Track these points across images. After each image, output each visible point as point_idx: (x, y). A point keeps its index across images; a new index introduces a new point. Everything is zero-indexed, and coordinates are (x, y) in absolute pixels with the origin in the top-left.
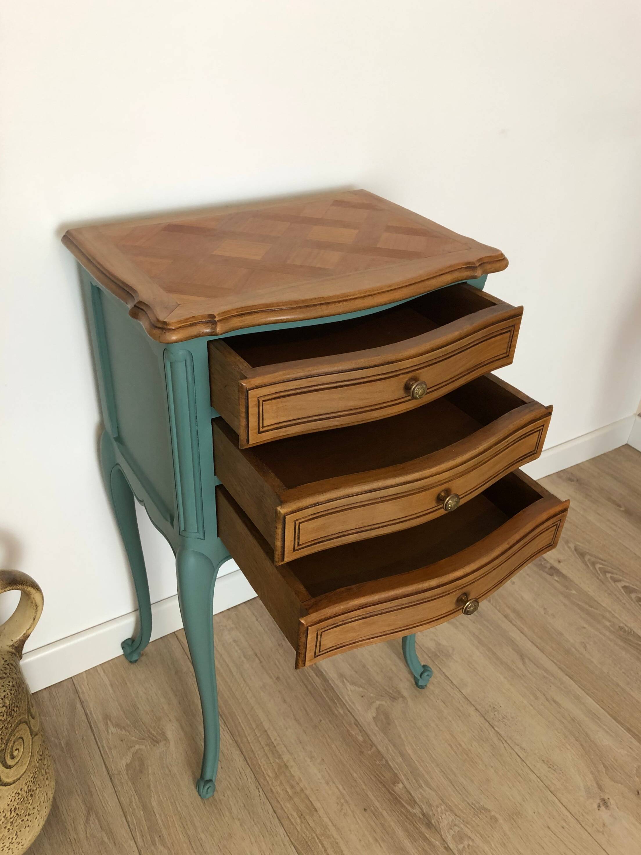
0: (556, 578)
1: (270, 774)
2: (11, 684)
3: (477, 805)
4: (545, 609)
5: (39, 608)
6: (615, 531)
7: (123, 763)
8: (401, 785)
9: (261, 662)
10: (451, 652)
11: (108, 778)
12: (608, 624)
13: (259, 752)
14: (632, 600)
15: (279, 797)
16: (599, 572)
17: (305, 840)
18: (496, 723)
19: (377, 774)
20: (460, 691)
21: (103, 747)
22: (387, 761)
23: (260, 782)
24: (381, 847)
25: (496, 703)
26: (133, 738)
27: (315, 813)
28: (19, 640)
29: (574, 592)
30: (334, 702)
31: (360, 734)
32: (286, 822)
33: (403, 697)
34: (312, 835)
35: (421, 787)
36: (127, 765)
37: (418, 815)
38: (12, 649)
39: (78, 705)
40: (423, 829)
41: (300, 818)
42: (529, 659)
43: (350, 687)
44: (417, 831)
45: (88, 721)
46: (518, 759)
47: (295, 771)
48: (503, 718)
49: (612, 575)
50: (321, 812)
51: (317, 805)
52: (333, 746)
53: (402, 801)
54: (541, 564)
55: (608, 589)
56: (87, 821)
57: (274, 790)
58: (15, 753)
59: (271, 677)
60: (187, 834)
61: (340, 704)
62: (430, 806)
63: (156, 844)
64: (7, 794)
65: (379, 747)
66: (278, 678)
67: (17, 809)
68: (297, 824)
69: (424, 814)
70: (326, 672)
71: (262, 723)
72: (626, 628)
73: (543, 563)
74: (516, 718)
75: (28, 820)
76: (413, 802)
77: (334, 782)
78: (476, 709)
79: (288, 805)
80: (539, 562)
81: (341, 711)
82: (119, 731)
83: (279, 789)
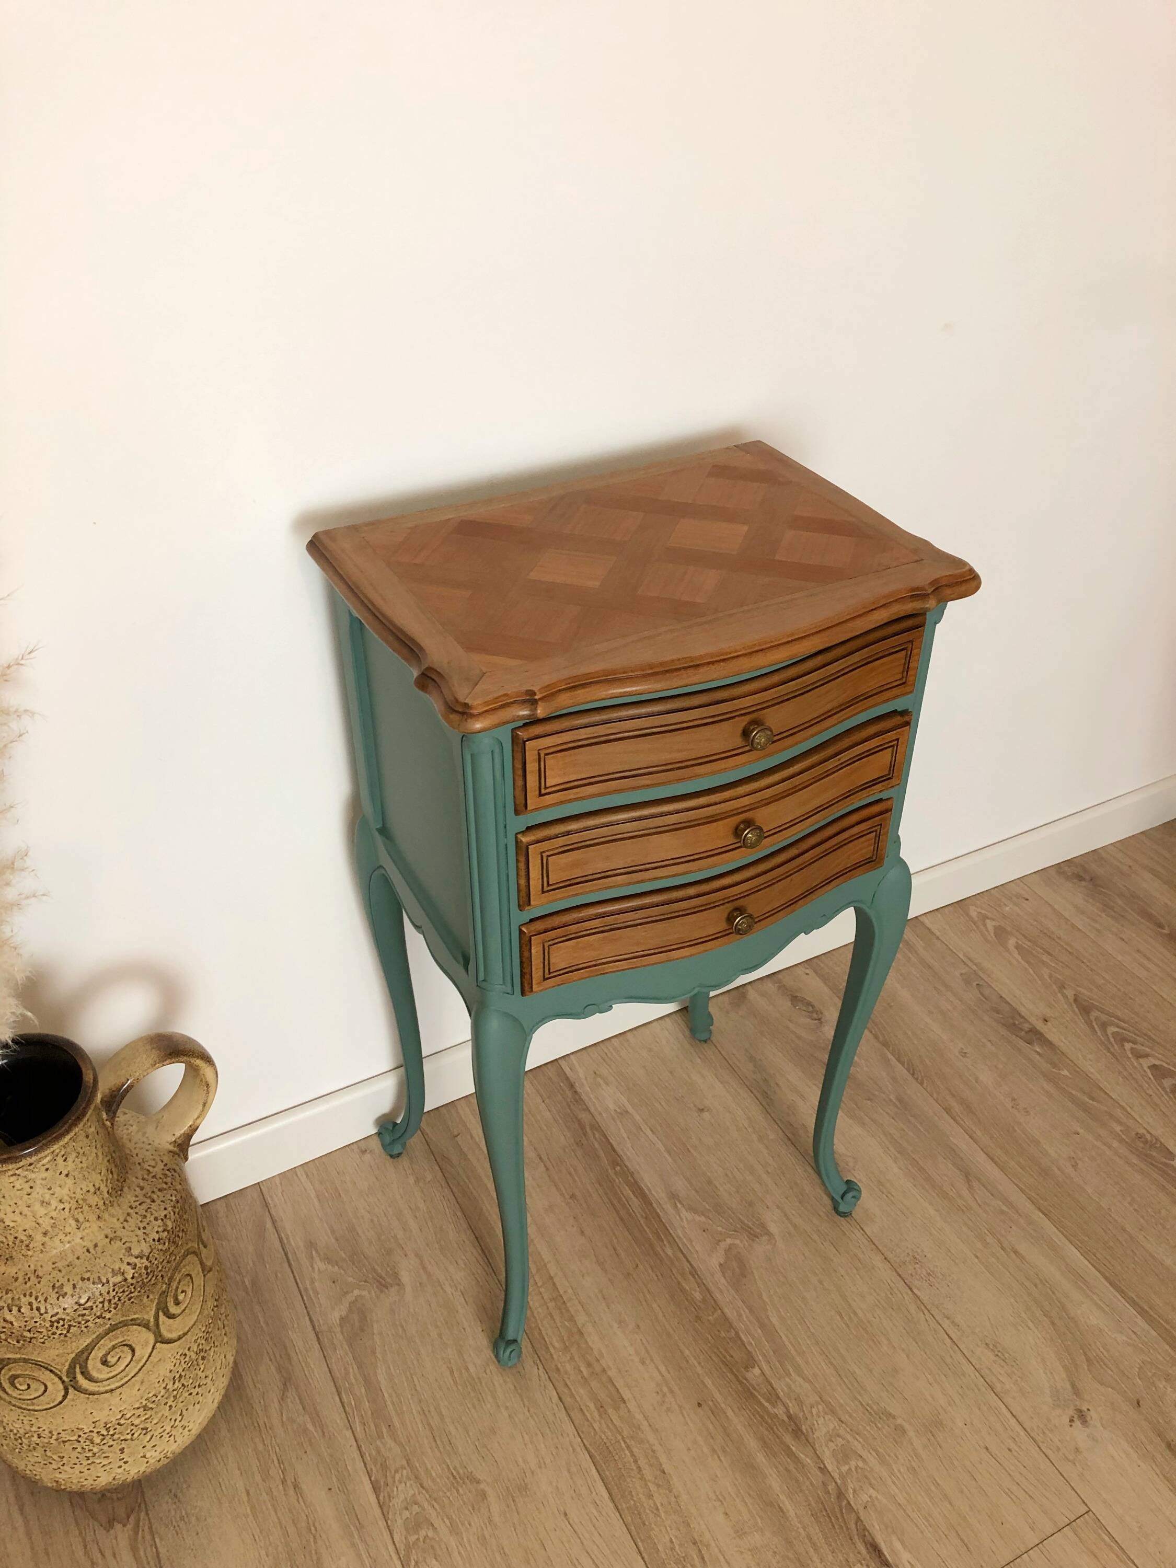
0: (1037, 1049)
1: (556, 1345)
2: (174, 1199)
3: (875, 1408)
4: (1014, 1099)
5: (212, 1089)
6: (1147, 970)
7: (335, 1316)
8: (756, 1371)
9: (547, 1169)
10: (851, 1164)
11: (312, 1335)
12: (1118, 1128)
13: (540, 1310)
14: (1164, 1089)
15: (569, 1378)
16: (1112, 1040)
17: (605, 1443)
18: (917, 1283)
19: (721, 1352)
20: (862, 1229)
21: (306, 1289)
22: (737, 1333)
23: (540, 1355)
24: (720, 1460)
25: (919, 1251)
26: (350, 1279)
27: (622, 1405)
28: (184, 1134)
29: (1065, 1073)
30: (660, 1239)
31: (698, 1289)
32: (576, 1415)
33: (768, 1234)
34: (616, 1438)
35: (789, 1375)
36: (342, 1319)
37: (780, 1417)
38: (174, 1146)
39: (269, 1225)
40: (788, 1438)
41: (599, 1410)
42: (979, 1180)
43: (685, 1214)
44: (777, 1440)
45: (283, 1250)
46: (948, 1341)
47: (593, 1339)
48: (929, 1274)
49: (1134, 1046)
50: (632, 1405)
51: (627, 1395)
52: (655, 1306)
53: (757, 1394)
54: (1014, 1024)
55: (1125, 1069)
56: (283, 1398)
57: (562, 1370)
58: (181, 1297)
59: (562, 1194)
60: (429, 1424)
61: (669, 1242)
62: (800, 1403)
63: (383, 1438)
64: (170, 1355)
65: (726, 1310)
66: (573, 1196)
67: (183, 1378)
68: (594, 1420)
69: (790, 1417)
70: (649, 1190)
71: (545, 1265)
72: (1148, 1137)
73: (1017, 1023)
74: (950, 1276)
75: (197, 1394)
76: (774, 1398)
77: (652, 1360)
78: (885, 1259)
79: (582, 1391)
80: (1011, 1021)
81: (669, 1252)
82: (330, 1267)
83: (568, 1367)
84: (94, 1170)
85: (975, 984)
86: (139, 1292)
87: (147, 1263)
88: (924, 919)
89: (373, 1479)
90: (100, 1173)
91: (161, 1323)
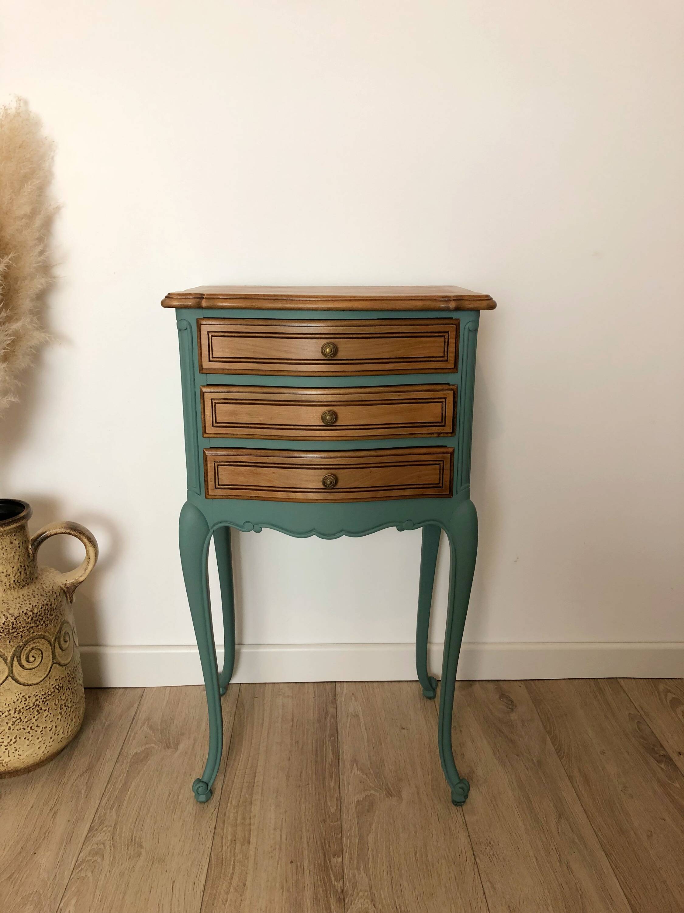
0: (663, 766)
1: (234, 803)
2: (45, 602)
4: (625, 787)
7: (133, 751)
8: (340, 860)
9: (292, 726)
11: (117, 755)
13: (237, 785)
15: (227, 820)
17: (223, 858)
18: (481, 856)
19: (325, 841)
20: (464, 816)
21: (130, 736)
22: (342, 837)
23: (221, 804)
24: (283, 894)
25: (496, 841)
26: (154, 739)
27: (247, 844)
28: (72, 583)
30: (331, 777)
31: (335, 808)
32: (218, 839)
33: (400, 797)
34: (231, 858)
35: (359, 870)
36: (136, 753)
37: (337, 888)
38: (65, 587)
39: (136, 706)
40: (333, 901)
41: (232, 841)
42: (568, 820)
43: (355, 770)
44: (326, 899)
45: (134, 717)
46: (481, 894)
47: (256, 809)
48: (494, 855)
50: (252, 847)
51: (253, 840)
52: (303, 806)
53: (331, 871)
54: (653, 749)
56: (81, 775)
57: (227, 816)
58: (31, 659)
59: (292, 740)
60: (139, 813)
61: (335, 780)
62: (354, 886)
63: (113, 809)
65: (344, 823)
66: (297, 742)
67: (21, 713)
68: (225, 845)
69: (342, 890)
70: (343, 754)
71: (257, 766)
73: (656, 749)
74: (508, 861)
76: (341, 877)
77: (281, 831)
78: (469, 836)
79: (230, 829)
80: (652, 747)
81: (332, 784)
82: (149, 731)
83: (232, 816)
84: (10, 563)
85: (636, 721)
86: (5, 635)
87: (14, 621)
88: (622, 681)
89: (92, 825)
90: (13, 568)
91: (14, 665)
